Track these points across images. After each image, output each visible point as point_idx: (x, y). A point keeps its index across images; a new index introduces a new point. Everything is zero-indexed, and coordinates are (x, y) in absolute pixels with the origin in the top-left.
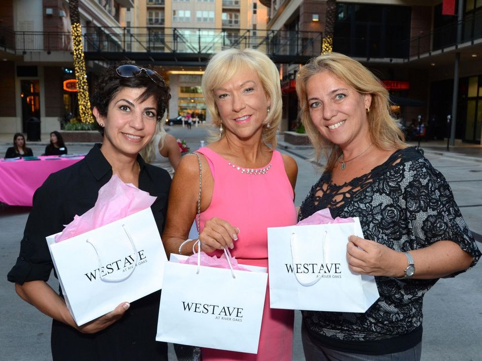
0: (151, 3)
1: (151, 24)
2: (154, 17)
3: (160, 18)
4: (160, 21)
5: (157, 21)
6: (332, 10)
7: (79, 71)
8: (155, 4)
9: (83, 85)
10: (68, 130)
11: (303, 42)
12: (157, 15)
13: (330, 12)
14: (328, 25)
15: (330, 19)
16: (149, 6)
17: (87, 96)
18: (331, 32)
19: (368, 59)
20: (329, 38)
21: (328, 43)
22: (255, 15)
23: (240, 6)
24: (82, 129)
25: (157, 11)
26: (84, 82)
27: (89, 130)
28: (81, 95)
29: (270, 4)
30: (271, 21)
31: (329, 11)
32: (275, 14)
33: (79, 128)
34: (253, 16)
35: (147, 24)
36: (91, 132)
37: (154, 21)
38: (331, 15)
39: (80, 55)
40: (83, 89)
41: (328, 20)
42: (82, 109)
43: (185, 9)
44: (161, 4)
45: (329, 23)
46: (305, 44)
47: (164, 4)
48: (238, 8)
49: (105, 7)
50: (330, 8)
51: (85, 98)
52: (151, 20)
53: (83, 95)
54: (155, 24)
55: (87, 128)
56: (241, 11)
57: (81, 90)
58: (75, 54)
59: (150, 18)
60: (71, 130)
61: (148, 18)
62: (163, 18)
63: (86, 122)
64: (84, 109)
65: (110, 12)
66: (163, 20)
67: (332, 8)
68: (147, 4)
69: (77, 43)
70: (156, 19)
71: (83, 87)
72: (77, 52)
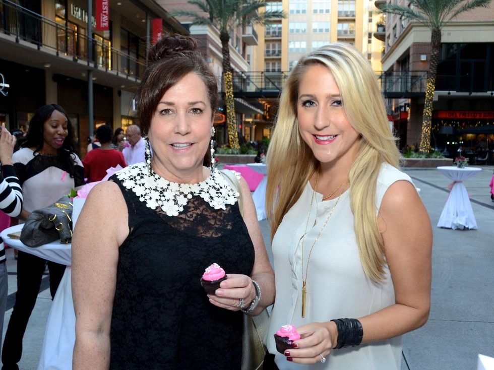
0: (269, 36)
1: (268, 55)
2: (271, 49)
3: (277, 49)
4: (277, 53)
5: (274, 52)
6: (435, 55)
7: (229, 108)
8: (273, 37)
9: (232, 119)
10: (222, 154)
11: (412, 80)
12: (274, 47)
13: (434, 56)
14: (432, 67)
15: (434, 62)
16: (267, 38)
17: (235, 127)
18: (435, 73)
19: (470, 94)
20: (432, 79)
21: (432, 82)
22: (370, 44)
23: (355, 36)
24: (232, 153)
25: (274, 43)
26: (233, 117)
27: (237, 154)
28: (231, 127)
29: (384, 39)
30: (385, 55)
31: (432, 56)
32: (389, 50)
33: (230, 152)
34: (368, 46)
35: (265, 56)
36: (239, 155)
37: (271, 52)
38: (434, 59)
39: (231, 96)
40: (233, 122)
41: (432, 63)
42: (231, 138)
43: (301, 41)
44: (278, 36)
45: (433, 66)
46: (414, 81)
47: (281, 36)
48: (353, 37)
49: (235, 48)
50: (433, 53)
51: (234, 129)
52: (268, 52)
53: (232, 127)
54: (272, 56)
55: (236, 152)
56: (356, 40)
57: (231, 123)
58: (227, 95)
59: (268, 49)
60: (223, 154)
61: (266, 49)
62: (280, 49)
63: (234, 148)
64: (233, 137)
65: (239, 51)
66: (280, 52)
67: (435, 53)
68: (265, 37)
69: (229, 87)
70: (273, 51)
71: (233, 121)
72: (229, 94)
